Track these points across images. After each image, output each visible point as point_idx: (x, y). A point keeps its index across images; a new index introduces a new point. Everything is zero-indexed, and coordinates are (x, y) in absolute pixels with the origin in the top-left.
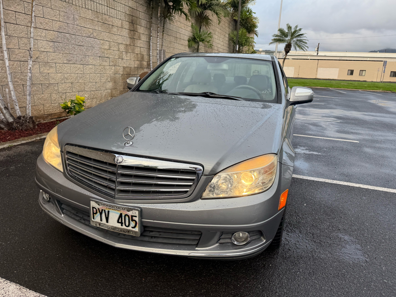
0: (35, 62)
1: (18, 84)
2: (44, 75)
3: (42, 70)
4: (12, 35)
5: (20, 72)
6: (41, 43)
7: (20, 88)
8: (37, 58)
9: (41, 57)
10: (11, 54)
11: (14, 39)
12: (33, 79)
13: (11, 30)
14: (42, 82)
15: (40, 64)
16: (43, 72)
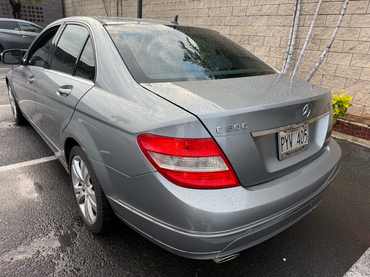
0: (348, 53)
1: (318, 73)
2: (354, 69)
3: (354, 62)
4: (330, 26)
5: (325, 62)
6: (366, 31)
7: (319, 77)
8: (351, 49)
9: (359, 47)
10: (322, 45)
11: (331, 30)
12: (337, 71)
13: (330, 21)
14: (347, 76)
15: (354, 55)
16: (355, 65)
